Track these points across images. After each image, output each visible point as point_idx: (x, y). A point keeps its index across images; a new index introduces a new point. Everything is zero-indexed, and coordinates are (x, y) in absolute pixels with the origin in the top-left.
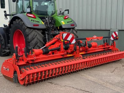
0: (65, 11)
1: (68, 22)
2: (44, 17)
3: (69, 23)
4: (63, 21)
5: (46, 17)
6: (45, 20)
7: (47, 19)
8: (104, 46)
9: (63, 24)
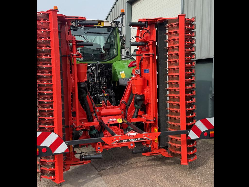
1: (132, 74)
4: (123, 72)
5: (93, 65)
9: (122, 77)
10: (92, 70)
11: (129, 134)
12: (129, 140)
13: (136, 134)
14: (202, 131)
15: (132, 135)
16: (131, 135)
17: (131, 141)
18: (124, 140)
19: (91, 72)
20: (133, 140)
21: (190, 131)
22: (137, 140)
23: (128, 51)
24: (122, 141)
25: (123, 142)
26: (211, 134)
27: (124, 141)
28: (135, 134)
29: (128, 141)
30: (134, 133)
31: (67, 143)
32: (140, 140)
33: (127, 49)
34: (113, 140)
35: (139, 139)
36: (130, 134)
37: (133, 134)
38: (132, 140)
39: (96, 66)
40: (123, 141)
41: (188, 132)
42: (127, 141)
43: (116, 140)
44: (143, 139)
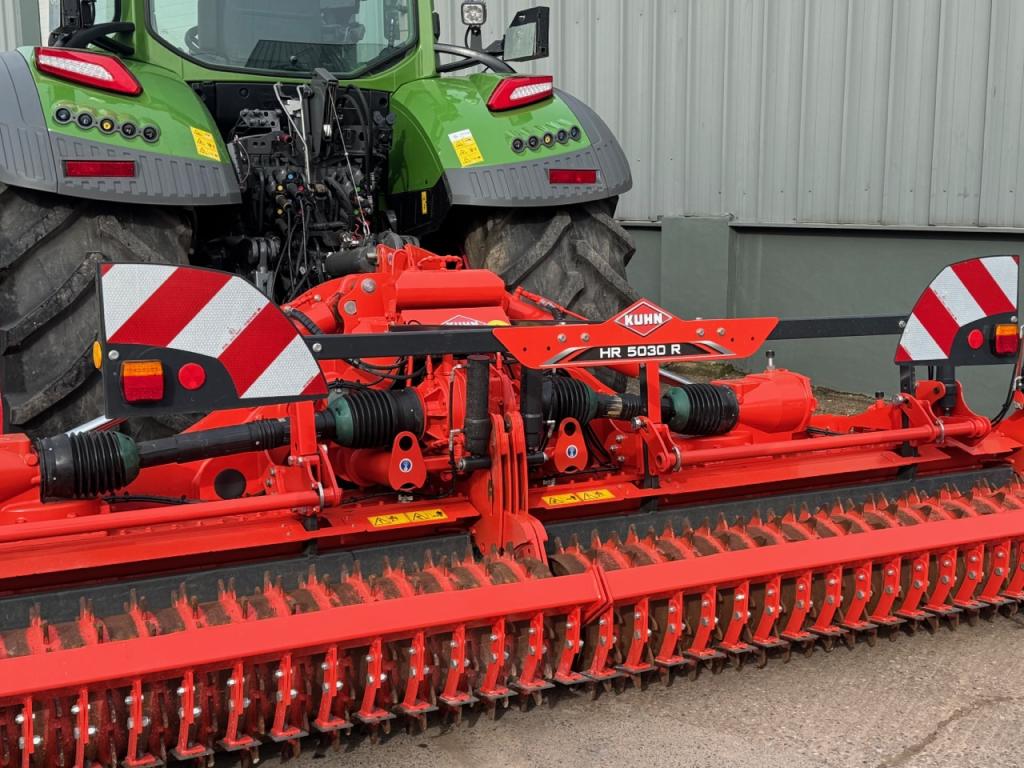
0: (516, 22)
1: (518, 146)
2: (268, 87)
3: (529, 155)
4: (466, 134)
5: (290, 92)
6: (270, 117)
7: (292, 106)
8: (906, 422)
9: (462, 161)
10: (283, 118)
11: (628, 321)
12: (630, 349)
13: (661, 322)
14: (961, 322)
15: (644, 327)
16: (637, 323)
17: (637, 357)
18: (605, 349)
19: (277, 128)
20: (648, 351)
21: (906, 321)
22: (668, 353)
23: (480, 20)
24: (592, 353)
25: (598, 358)
26: (1001, 337)
27: (605, 356)
28: (658, 319)
29: (624, 354)
30: (654, 312)
31: (317, 347)
32: (684, 352)
33: (473, 13)
34: (550, 349)
35: (676, 349)
36: (633, 320)
37: (648, 319)
38: (642, 351)
39: (309, 98)
40: (602, 353)
41: (901, 323)
42: (618, 354)
43: (566, 344)
44: (694, 346)
